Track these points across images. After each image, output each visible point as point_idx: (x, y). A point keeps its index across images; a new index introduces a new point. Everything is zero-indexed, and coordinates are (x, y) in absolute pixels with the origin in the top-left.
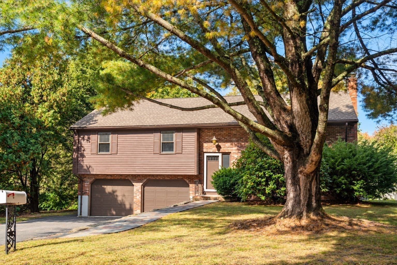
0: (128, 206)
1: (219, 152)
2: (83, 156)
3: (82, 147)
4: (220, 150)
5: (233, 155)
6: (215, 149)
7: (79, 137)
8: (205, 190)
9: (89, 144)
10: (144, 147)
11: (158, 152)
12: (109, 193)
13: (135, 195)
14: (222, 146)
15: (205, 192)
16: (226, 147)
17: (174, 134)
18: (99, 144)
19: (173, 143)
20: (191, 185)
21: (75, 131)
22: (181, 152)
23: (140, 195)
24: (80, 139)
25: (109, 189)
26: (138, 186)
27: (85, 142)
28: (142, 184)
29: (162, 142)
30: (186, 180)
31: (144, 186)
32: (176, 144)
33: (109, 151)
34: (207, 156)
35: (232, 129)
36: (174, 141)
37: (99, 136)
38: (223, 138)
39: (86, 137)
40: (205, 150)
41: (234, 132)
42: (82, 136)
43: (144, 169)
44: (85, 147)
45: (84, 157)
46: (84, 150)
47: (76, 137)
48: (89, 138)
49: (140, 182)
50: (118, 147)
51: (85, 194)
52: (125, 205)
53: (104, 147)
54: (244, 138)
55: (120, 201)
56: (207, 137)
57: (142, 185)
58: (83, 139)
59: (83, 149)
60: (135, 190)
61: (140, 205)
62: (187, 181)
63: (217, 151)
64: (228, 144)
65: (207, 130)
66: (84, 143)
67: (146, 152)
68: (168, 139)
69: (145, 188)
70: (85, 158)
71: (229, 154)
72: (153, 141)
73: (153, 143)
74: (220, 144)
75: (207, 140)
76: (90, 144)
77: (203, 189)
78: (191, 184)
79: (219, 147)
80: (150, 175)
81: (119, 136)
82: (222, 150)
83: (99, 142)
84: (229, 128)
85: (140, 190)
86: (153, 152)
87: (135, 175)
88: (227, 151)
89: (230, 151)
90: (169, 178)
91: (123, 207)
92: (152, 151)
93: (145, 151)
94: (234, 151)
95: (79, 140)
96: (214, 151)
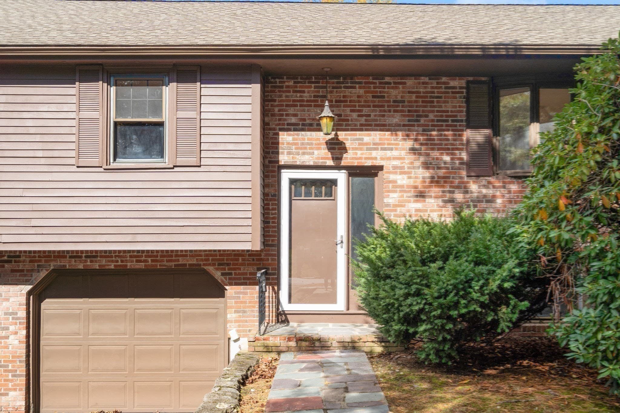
1: (338, 167)
4: (340, 159)
5: (392, 177)
6: (324, 156)
8: (286, 306)
10: (38, 138)
11: (98, 160)
14: (348, 145)
15: (284, 313)
16: (365, 145)
17: (166, 89)
19: (163, 123)
20: (230, 290)
22: (193, 161)
23: (24, 332)
26: (14, 295)
28: (29, 287)
29: (113, 118)
30: (210, 269)
31: (37, 296)
32: (176, 130)
34: (292, 182)
35: (387, 79)
36: (166, 118)
38: (355, 115)
40: (283, 159)
41: (394, 92)
43: (33, 231)
49: (21, 282)
54: (431, 116)
56: (291, 111)
57: (29, 293)
61: (22, 370)
62: (217, 275)
63: (330, 163)
64: (373, 137)
65: (291, 83)
67: (43, 161)
68: (138, 108)
69: (43, 305)
71: (376, 175)
72: (73, 115)
73: (74, 123)
74: (342, 135)
75: (293, 120)
77: (278, 303)
78: (231, 284)
79: (337, 148)
80: (61, 255)
82: (348, 159)
85: (23, 314)
86: (73, 161)
88: (369, 163)
89: (378, 163)
90: (142, 265)
92: (73, 154)
93: (40, 154)
94: (396, 163)
96: (320, 162)
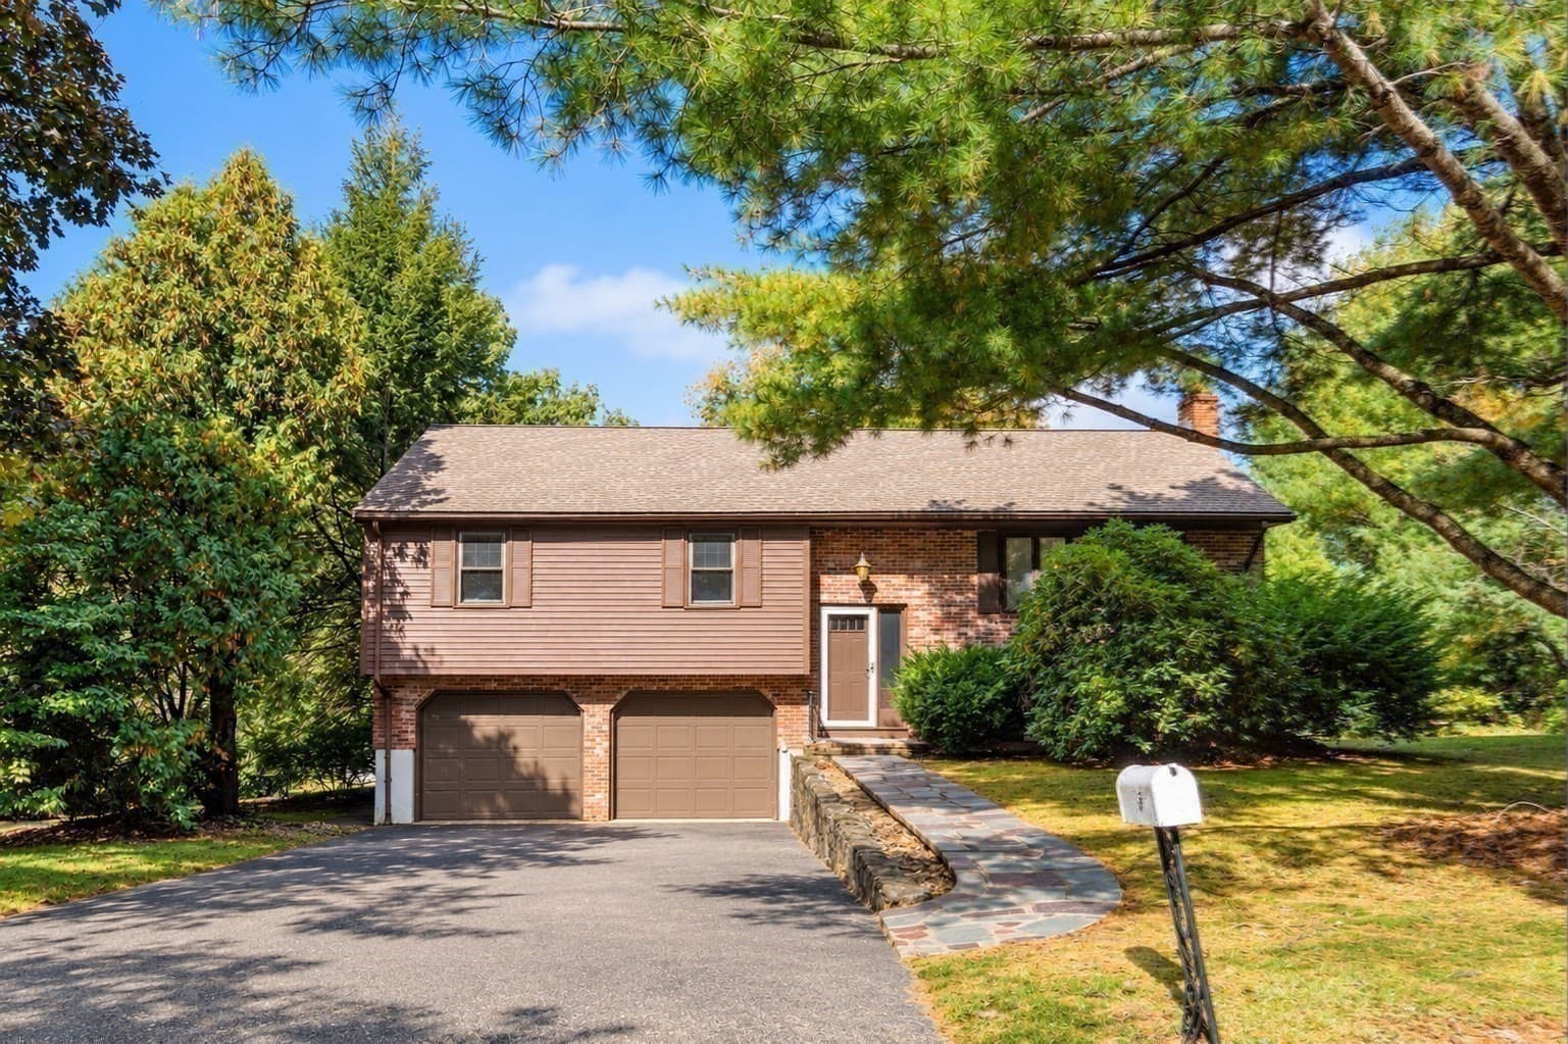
0: (554, 782)
1: (869, 605)
2: (399, 613)
3: (398, 581)
4: (872, 598)
5: (914, 614)
6: (858, 595)
7: (386, 546)
8: (826, 723)
9: (422, 571)
10: (631, 584)
11: (679, 602)
12: (488, 739)
13: (587, 744)
14: (879, 585)
15: (825, 729)
16: (892, 587)
17: (733, 545)
18: (463, 572)
19: (730, 572)
20: (780, 709)
21: (375, 524)
22: (756, 602)
23: (606, 744)
24: (390, 553)
25: (485, 725)
26: (596, 716)
27: (409, 564)
28: (611, 707)
30: (765, 691)
31: (616, 713)
32: (741, 578)
33: (499, 597)
34: (831, 617)
35: (911, 530)
36: (733, 566)
37: (461, 545)
38: (883, 561)
39: (412, 549)
40: (825, 598)
41: (916, 541)
42: (395, 545)
44: (408, 583)
45: (404, 619)
46: (405, 594)
47: (373, 548)
48: (423, 552)
49: (604, 701)
50: (535, 584)
51: (403, 743)
52: (545, 779)
53: (481, 584)
54: (948, 562)
55: (526, 765)
56: (830, 557)
57: (611, 712)
58: (401, 554)
59: (400, 589)
60: (587, 727)
61: (605, 775)
62: (770, 697)
63: (863, 601)
64: (900, 580)
65: (830, 534)
66: (405, 569)
68: (712, 559)
69: (621, 722)
70: (408, 621)
71: (901, 612)
72: (659, 566)
73: (661, 571)
74: (873, 578)
75: (831, 565)
76: (429, 571)
77: (820, 720)
78: (780, 705)
79: (868, 587)
80: (641, 678)
81: (536, 545)
82: (878, 598)
83: (460, 567)
84: (901, 529)
85: (606, 728)
86: (659, 603)
87: (588, 677)
88: (896, 602)
89: (902, 601)
90: (705, 688)
91: (539, 783)
92: (659, 597)
93: (633, 597)
94: (917, 601)
95: (383, 557)
96: (854, 600)
